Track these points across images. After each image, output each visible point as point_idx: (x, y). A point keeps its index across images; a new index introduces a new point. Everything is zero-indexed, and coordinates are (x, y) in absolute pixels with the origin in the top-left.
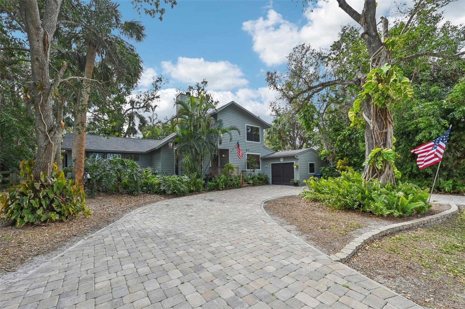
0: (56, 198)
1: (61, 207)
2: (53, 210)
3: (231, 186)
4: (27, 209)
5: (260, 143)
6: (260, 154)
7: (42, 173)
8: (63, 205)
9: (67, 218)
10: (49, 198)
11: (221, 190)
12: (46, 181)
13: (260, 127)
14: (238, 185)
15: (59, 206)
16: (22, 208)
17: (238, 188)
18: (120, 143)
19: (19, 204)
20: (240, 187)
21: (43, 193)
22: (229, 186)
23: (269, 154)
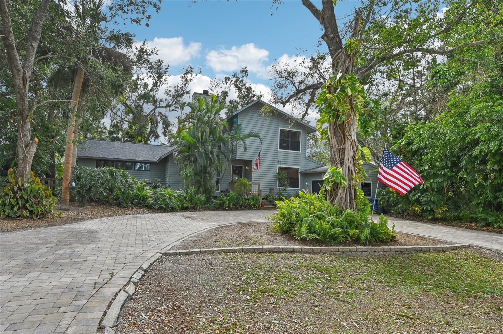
0: (30, 200)
1: (33, 207)
2: (26, 209)
3: (245, 207)
4: (8, 205)
5: (300, 152)
6: (299, 167)
7: (20, 179)
8: (34, 205)
9: (37, 216)
10: (24, 199)
11: (226, 210)
12: (23, 185)
13: (301, 131)
14: (255, 206)
15: (31, 206)
16: (5, 205)
17: (255, 210)
18: (133, 150)
19: (4, 202)
20: (259, 209)
21: (19, 195)
22: (241, 207)
23: (314, 167)
